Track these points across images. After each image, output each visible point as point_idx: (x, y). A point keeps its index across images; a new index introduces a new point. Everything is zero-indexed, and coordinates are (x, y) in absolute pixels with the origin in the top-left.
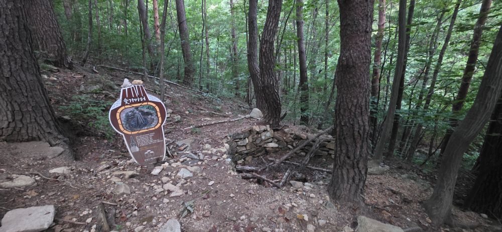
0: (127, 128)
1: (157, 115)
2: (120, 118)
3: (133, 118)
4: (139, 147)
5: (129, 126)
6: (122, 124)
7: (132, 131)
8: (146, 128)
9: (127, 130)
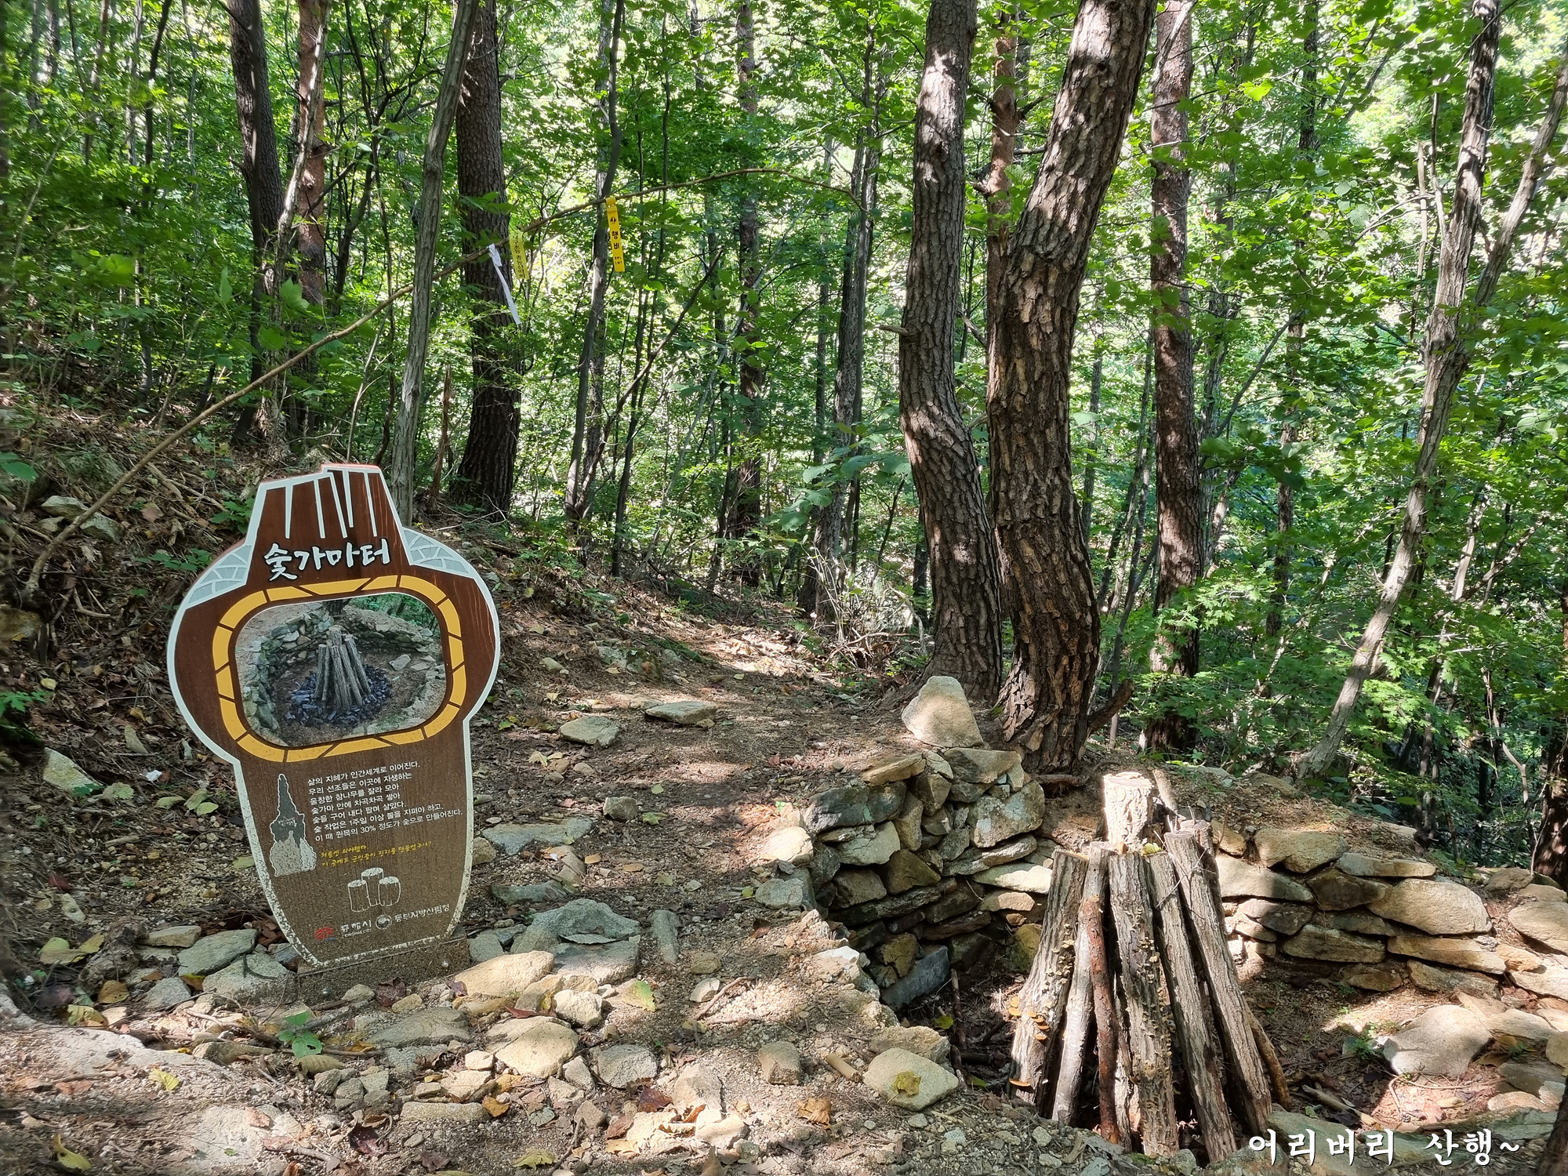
0: (264, 724)
1: (444, 657)
2: (232, 664)
3: (307, 662)
5: (278, 713)
6: (238, 700)
7: (293, 742)
8: (372, 729)
9: (266, 734)
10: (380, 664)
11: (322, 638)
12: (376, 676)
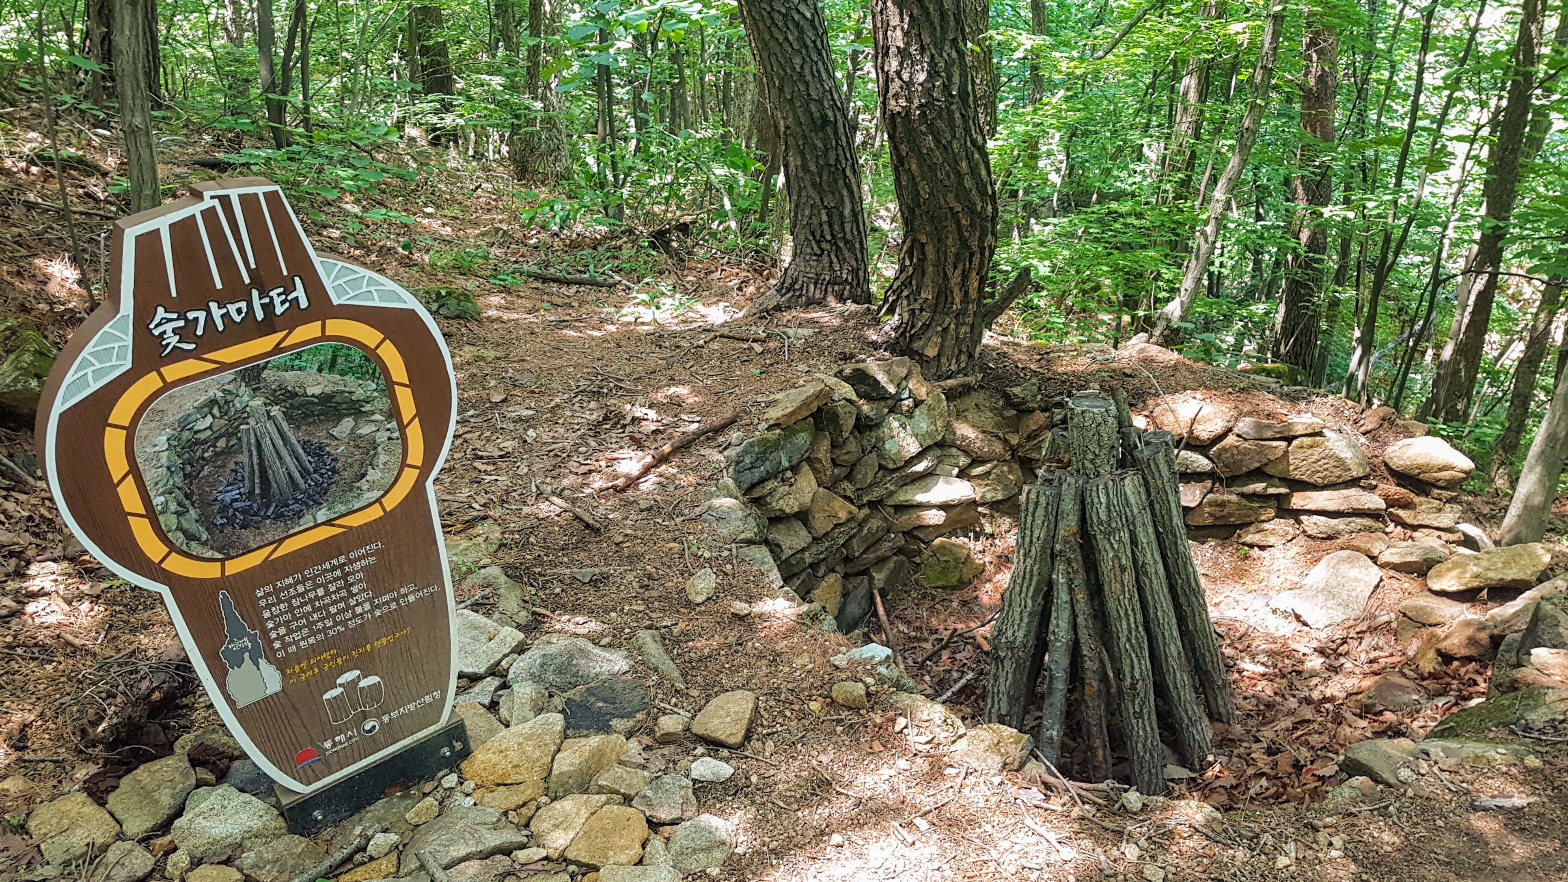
0: (190, 537)
1: (394, 413)
2: (134, 470)
3: (228, 451)
4: (282, 666)
5: (204, 520)
6: (151, 514)
7: (228, 551)
8: (322, 515)
9: (195, 548)
10: (319, 435)
11: (243, 416)
12: (317, 452)
